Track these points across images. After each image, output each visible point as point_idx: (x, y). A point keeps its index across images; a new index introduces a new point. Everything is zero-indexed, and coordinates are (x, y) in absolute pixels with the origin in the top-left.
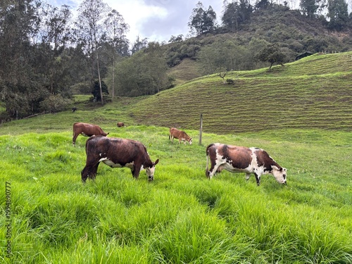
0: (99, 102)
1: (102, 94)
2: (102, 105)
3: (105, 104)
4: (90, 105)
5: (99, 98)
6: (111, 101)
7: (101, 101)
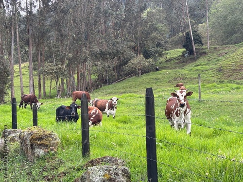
0: (192, 56)
1: (195, 47)
2: (194, 60)
3: (198, 58)
4: (182, 61)
5: (191, 52)
6: (205, 53)
7: (194, 55)
